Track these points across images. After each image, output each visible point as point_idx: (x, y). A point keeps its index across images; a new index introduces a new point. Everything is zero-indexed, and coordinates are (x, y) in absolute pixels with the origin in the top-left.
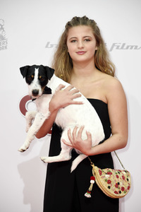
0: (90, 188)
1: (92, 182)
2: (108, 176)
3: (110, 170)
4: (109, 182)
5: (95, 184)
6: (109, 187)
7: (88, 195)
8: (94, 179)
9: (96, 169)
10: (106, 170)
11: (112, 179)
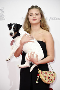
0: (38, 79)
1: (38, 76)
2: (45, 74)
3: (46, 71)
4: (45, 77)
5: (39, 78)
6: (45, 79)
7: (37, 82)
8: (39, 75)
9: (40, 71)
10: (44, 72)
11: (47, 76)
